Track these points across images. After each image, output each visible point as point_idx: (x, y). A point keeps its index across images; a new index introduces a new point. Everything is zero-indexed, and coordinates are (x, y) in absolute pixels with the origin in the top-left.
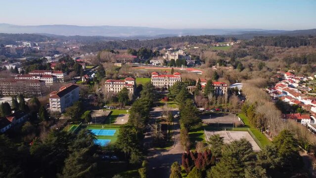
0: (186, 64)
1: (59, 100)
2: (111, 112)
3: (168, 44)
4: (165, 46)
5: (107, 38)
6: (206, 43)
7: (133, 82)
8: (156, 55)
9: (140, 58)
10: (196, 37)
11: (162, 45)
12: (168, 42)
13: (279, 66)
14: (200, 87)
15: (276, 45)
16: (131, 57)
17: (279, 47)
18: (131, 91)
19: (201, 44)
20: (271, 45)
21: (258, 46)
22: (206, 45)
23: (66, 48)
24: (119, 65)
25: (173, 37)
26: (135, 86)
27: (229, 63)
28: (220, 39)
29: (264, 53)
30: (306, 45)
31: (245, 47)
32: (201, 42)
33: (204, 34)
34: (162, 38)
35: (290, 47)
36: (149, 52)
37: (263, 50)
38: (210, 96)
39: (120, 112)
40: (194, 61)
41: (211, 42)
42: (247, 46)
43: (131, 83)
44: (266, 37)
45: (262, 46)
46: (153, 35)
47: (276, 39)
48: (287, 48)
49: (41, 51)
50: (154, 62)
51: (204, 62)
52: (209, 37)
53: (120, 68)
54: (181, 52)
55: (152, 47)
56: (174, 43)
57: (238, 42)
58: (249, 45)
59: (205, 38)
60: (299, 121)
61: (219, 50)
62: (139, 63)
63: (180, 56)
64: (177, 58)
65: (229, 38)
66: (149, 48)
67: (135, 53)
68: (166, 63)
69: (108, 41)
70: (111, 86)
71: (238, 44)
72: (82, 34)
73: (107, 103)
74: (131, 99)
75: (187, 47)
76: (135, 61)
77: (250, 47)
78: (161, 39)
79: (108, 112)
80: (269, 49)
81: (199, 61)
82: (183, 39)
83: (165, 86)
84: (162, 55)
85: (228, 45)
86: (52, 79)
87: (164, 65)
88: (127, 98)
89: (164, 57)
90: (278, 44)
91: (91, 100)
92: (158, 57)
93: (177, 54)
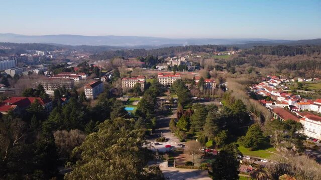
0: (187, 69)
1: (92, 89)
2: (129, 99)
3: (172, 53)
4: (170, 55)
5: (113, 48)
6: (208, 52)
7: (144, 79)
8: (161, 62)
9: (147, 64)
10: (199, 47)
11: (166, 54)
12: (172, 50)
13: (272, 73)
14: (195, 83)
15: (273, 53)
16: (140, 63)
17: (276, 56)
18: (143, 86)
19: (204, 53)
20: (269, 54)
21: (257, 55)
22: (208, 54)
23: (75, 57)
24: (131, 69)
25: (177, 47)
26: (145, 83)
27: (225, 68)
28: (223, 49)
29: (261, 61)
30: (301, 54)
31: (244, 56)
32: (204, 51)
33: (206, 44)
34: (167, 47)
35: (286, 55)
36: (155, 59)
37: (260, 58)
38: (201, 89)
39: (136, 99)
40: (194, 67)
41: (213, 51)
42: (247, 55)
43: (142, 80)
44: (265, 47)
45: (260, 55)
46: (158, 44)
47: (274, 48)
48: (283, 56)
49: (54, 59)
50: (160, 67)
51: (203, 68)
52: (212, 47)
53: (131, 71)
54: (183, 59)
55: (157, 56)
56: (179, 51)
57: (240, 51)
58: (248, 54)
59: (208, 47)
60: (264, 105)
61: (220, 58)
62: (146, 68)
63: (182, 62)
64: (179, 63)
65: (230, 48)
66: (154, 56)
67: (143, 60)
68: (170, 68)
69: (116, 50)
70: (127, 82)
71: (239, 53)
72: (88, 44)
73: (125, 94)
74: (142, 90)
75: (190, 56)
76: (143, 66)
77: (249, 55)
78: (166, 49)
79: (126, 99)
80: (267, 57)
81: (198, 67)
82: (186, 49)
83: (168, 83)
84: (166, 62)
85: (229, 54)
86: (78, 79)
87: (168, 70)
88: (140, 90)
89: (168, 64)
90: (276, 52)
91: (113, 91)
92: (163, 64)
93: (179, 60)
